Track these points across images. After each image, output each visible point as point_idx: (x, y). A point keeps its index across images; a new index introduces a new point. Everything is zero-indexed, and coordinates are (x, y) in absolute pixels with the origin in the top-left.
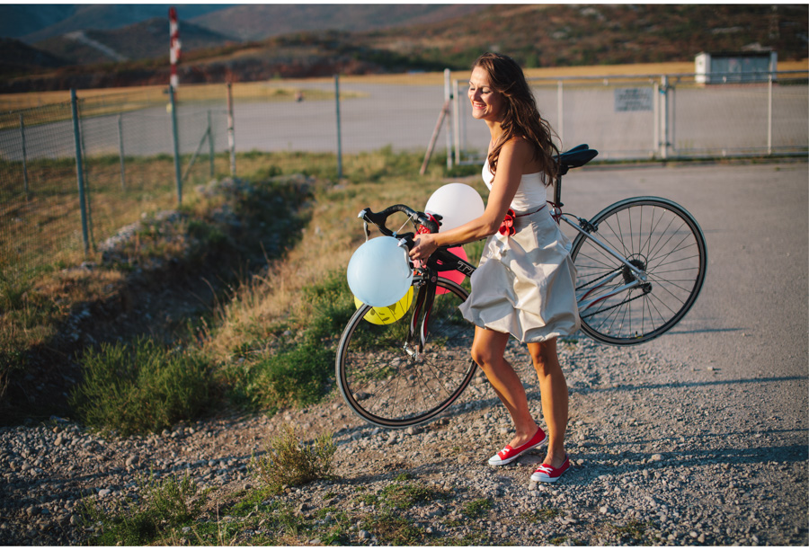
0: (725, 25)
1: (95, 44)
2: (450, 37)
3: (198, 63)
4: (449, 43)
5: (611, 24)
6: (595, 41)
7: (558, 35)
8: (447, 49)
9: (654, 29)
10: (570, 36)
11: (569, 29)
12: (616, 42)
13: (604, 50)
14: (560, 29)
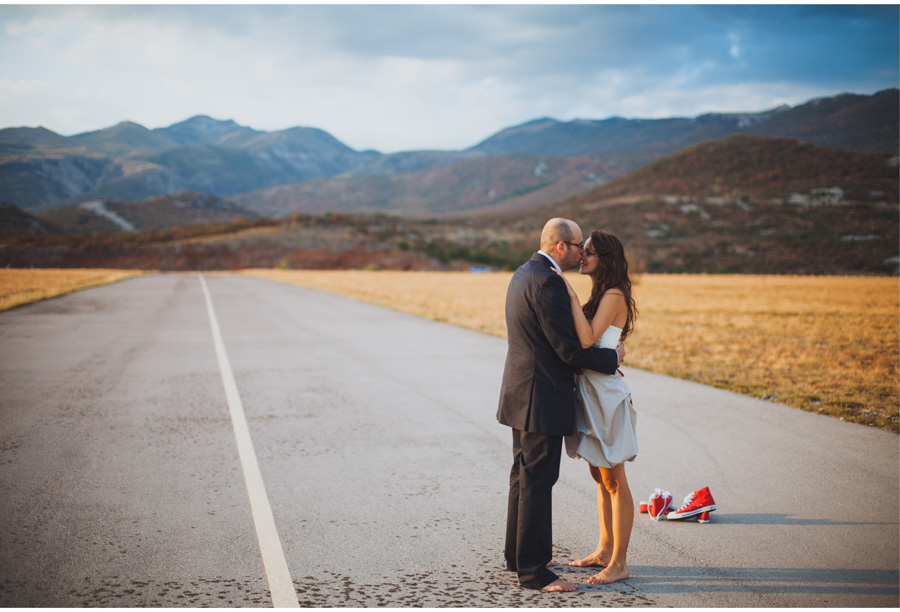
0: (856, 232)
1: (112, 216)
2: (522, 230)
3: (193, 241)
4: (521, 237)
5: (717, 223)
6: (698, 243)
7: (653, 234)
8: (518, 244)
9: (770, 232)
10: (668, 235)
11: (665, 227)
12: (723, 246)
13: (708, 254)
14: (654, 227)
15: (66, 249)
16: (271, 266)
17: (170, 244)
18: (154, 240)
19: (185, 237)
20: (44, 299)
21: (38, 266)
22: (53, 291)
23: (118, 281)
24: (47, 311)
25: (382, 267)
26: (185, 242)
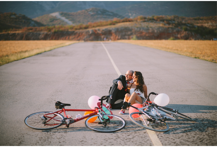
15: (46, 32)
16: (129, 39)
17: (87, 30)
18: (81, 28)
19: (94, 27)
20: (45, 52)
21: (34, 39)
22: (48, 49)
23: (69, 45)
24: (48, 56)
25: (176, 38)
26: (94, 29)
